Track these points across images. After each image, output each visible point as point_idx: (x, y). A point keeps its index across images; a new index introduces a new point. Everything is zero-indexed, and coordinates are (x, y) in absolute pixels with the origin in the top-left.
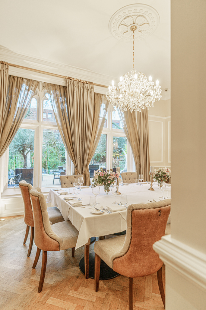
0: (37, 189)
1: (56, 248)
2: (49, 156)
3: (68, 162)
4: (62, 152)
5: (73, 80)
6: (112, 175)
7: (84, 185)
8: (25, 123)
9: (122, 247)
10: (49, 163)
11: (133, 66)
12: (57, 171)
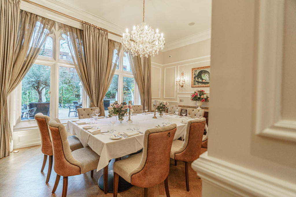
0: (56, 120)
1: (77, 172)
2: (64, 93)
3: (85, 97)
4: (77, 89)
5: (89, 25)
6: (126, 107)
9: (139, 165)
10: (64, 98)
12: (72, 105)
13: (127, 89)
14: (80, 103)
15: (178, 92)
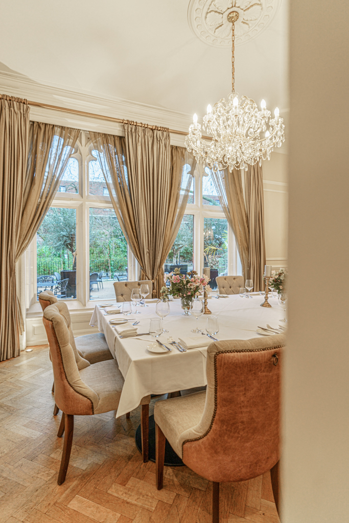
1: (87, 410)
3: (131, 261)
5: (135, 125)
6: (195, 281)
7: (151, 297)
8: (58, 199)
9: (200, 423)
11: (233, 86)
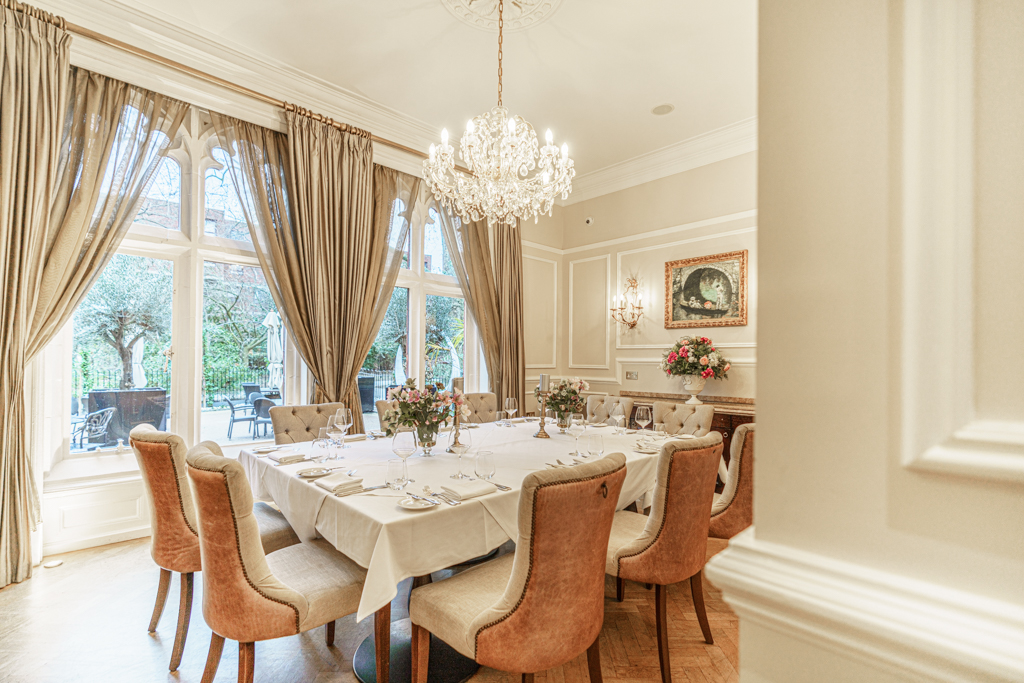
0: (209, 448)
1: (287, 627)
3: (293, 368)
4: (254, 340)
5: (308, 117)
6: (444, 400)
7: (349, 432)
8: (136, 237)
9: (504, 595)
10: (211, 374)
11: (500, 96)
12: (239, 397)
13: (436, 336)
14: (267, 389)
15: (619, 346)
